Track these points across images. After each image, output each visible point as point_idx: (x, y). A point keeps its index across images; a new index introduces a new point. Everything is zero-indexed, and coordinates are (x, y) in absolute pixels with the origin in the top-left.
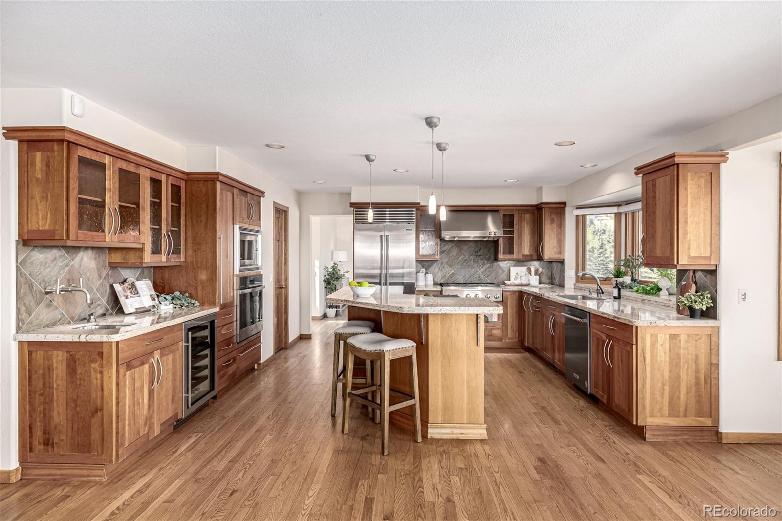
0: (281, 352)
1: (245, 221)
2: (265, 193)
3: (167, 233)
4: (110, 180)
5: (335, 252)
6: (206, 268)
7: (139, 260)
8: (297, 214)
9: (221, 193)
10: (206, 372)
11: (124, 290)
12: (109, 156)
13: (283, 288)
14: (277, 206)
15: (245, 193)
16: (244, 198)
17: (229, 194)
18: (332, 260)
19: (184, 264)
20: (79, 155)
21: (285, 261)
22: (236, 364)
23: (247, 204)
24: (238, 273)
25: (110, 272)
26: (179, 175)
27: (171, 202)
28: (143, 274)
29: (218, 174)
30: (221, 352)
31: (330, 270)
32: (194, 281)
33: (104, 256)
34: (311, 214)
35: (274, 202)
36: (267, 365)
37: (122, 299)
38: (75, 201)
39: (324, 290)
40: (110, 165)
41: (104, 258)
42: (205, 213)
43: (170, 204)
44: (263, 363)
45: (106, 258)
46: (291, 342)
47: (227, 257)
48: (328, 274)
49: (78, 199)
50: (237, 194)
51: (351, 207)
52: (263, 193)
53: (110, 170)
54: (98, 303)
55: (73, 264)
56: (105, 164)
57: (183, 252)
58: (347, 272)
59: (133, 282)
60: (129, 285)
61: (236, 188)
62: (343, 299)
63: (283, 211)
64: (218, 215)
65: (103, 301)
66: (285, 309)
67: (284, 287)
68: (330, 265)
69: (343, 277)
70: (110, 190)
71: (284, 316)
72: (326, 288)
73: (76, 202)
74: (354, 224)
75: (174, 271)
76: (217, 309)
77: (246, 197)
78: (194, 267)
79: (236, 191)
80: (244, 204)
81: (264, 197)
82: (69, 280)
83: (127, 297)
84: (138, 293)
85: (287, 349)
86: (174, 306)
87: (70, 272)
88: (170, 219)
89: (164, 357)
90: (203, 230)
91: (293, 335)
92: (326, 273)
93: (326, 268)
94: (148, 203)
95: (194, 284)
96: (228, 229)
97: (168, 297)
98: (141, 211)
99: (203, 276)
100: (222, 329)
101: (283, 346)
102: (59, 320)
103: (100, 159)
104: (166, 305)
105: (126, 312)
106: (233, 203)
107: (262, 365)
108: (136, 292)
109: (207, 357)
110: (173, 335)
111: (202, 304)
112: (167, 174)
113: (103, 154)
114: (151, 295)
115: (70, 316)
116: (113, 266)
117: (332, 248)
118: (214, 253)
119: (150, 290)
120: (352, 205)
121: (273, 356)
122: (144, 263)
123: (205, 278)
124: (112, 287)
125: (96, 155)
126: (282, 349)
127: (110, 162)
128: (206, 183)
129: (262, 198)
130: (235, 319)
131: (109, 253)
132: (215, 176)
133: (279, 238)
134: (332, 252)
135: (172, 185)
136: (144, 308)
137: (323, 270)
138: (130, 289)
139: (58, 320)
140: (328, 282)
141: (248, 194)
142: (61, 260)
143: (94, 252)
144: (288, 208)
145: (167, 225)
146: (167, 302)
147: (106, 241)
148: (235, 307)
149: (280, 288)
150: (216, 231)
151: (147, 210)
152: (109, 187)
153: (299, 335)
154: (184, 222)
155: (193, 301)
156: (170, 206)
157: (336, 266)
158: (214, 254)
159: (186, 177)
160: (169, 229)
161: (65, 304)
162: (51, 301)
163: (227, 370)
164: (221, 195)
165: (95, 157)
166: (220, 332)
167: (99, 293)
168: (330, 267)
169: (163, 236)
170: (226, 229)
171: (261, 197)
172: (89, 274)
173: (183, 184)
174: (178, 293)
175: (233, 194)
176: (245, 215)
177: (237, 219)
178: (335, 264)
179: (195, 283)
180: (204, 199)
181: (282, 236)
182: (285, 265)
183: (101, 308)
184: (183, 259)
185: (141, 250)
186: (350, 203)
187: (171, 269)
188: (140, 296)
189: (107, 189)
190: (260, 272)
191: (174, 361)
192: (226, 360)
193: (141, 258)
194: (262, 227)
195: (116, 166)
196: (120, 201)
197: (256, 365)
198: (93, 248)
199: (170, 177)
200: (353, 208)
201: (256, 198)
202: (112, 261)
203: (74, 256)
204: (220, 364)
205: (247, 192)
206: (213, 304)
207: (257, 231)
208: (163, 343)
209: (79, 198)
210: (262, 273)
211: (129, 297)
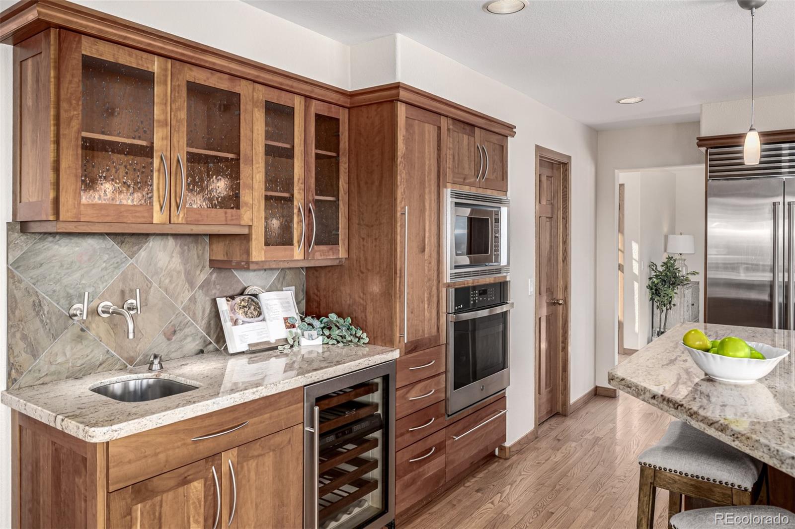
0: (553, 421)
1: (468, 181)
2: (515, 127)
3: (306, 206)
4: (166, 104)
5: (671, 237)
6: (379, 272)
7: (245, 256)
8: (590, 169)
9: (409, 127)
10: (375, 474)
11: (232, 309)
12: (161, 59)
13: (560, 304)
14: (545, 154)
15: (468, 128)
16: (466, 137)
17: (430, 131)
18: (665, 251)
19: (347, 262)
20: (84, 53)
21: (563, 254)
22: (444, 456)
23: (472, 149)
24: (449, 281)
25: (214, 276)
26: (334, 97)
27: (316, 148)
28: (284, 278)
29: (397, 86)
30: (407, 437)
31: (660, 269)
32: (362, 294)
33: (200, 248)
34: (618, 169)
35: (537, 146)
36: (519, 452)
37: (227, 325)
38: (73, 143)
39: (648, 304)
40: (166, 76)
41: (200, 252)
42: (377, 166)
43: (313, 151)
44: (510, 448)
45: (205, 252)
46: (575, 403)
47: (423, 250)
48: (657, 276)
49: (80, 139)
50: (449, 130)
51: (699, 146)
52: (511, 128)
53: (166, 85)
54: (187, 331)
55: (132, 264)
56: (154, 73)
57: (343, 240)
58: (694, 273)
59: (256, 296)
60: (243, 300)
61: (447, 116)
62: (660, 392)
63: (560, 163)
64: (400, 168)
65: (199, 327)
66: (563, 342)
67: (561, 302)
68: (660, 261)
69: (685, 282)
70: (164, 124)
71: (561, 354)
72: (652, 299)
73: (77, 146)
74: (707, 181)
75: (333, 274)
76: (396, 354)
77: (472, 134)
78: (362, 269)
79: (444, 123)
80: (466, 148)
81: (513, 136)
82: (123, 292)
83: (235, 323)
84: (260, 314)
85: (565, 416)
86: (326, 340)
87: (124, 278)
88: (313, 180)
89: (251, 462)
90: (375, 199)
91: (578, 390)
92: (653, 273)
93: (652, 266)
94: (260, 149)
95: (362, 302)
96: (427, 197)
97: (316, 323)
98: (242, 165)
99: (375, 288)
100: (408, 392)
101: (560, 409)
102: (101, 364)
103: (140, 62)
104: (311, 337)
105: (231, 351)
106: (439, 146)
107: (507, 451)
108: (256, 313)
109: (377, 446)
110: (276, 413)
111: (372, 341)
112: (306, 96)
113: (145, 55)
114: (286, 319)
115: (126, 355)
116: (216, 266)
117: (665, 229)
118: (393, 242)
119: (286, 308)
120: (702, 142)
121: (532, 433)
122: (253, 262)
123: (378, 290)
124: (214, 302)
125: (130, 55)
126: (557, 414)
127: (166, 70)
128: (379, 109)
129: (509, 138)
130: (443, 369)
131: (211, 244)
132: (394, 92)
133: (552, 213)
134: (666, 237)
135: (317, 115)
136: (268, 343)
137: (647, 270)
138: (244, 307)
139: (98, 363)
140: (656, 290)
141: (476, 128)
142: (106, 257)
143: (179, 242)
144: (570, 157)
145: (306, 190)
146: (314, 333)
147: (155, 222)
148: (444, 347)
149: (554, 304)
150: (396, 199)
151: (258, 163)
152: (162, 117)
153: (592, 387)
154: (346, 186)
155: (359, 333)
156: (313, 155)
157: (672, 262)
158: (391, 245)
159: (349, 100)
160: (311, 198)
161: (112, 334)
162: (82, 330)
163: (421, 470)
164: (407, 130)
165: (125, 58)
166: (404, 397)
167: (189, 314)
168: (659, 264)
169: (296, 211)
170: (422, 197)
171: (507, 137)
172: (167, 281)
173: (343, 116)
174: (333, 317)
175: (439, 128)
176: (468, 168)
177: (450, 176)
178: (670, 258)
179: (363, 299)
180: (377, 140)
181: (558, 209)
182: (563, 261)
183: (194, 340)
184: (342, 253)
185: (246, 238)
186: (697, 138)
187: (329, 272)
188: (264, 320)
189: (159, 121)
190: (505, 277)
191: (278, 467)
192: (419, 451)
193: (248, 252)
194: (509, 193)
195: (181, 78)
196: (188, 145)
197: (497, 450)
198: (175, 236)
199: (314, 102)
200: (703, 149)
201: (495, 138)
202: (214, 258)
203: (136, 248)
204: (405, 459)
205: (473, 126)
206: (389, 342)
207: (500, 201)
208: (247, 433)
209: (85, 139)
210: (508, 280)
211: (240, 322)
